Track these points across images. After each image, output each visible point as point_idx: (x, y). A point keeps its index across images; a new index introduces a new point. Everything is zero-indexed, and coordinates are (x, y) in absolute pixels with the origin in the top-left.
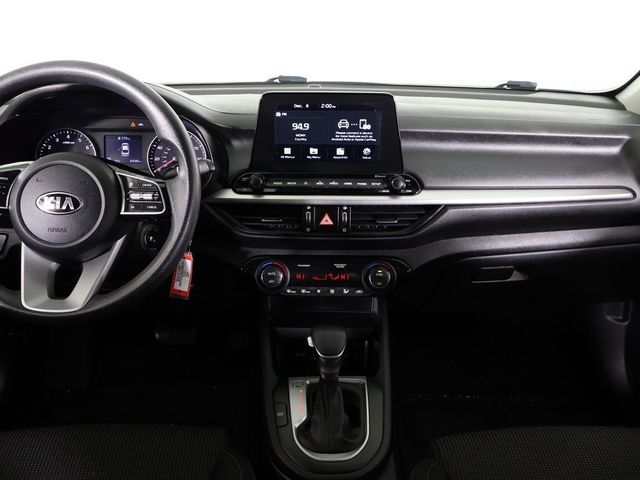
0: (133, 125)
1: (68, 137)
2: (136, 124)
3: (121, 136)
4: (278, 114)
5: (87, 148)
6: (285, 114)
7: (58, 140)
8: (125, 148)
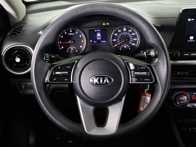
0: (104, 24)
1: (71, 31)
2: (106, 24)
3: (96, 30)
4: (189, 20)
5: (80, 36)
6: (193, 20)
7: (66, 33)
8: (99, 35)
